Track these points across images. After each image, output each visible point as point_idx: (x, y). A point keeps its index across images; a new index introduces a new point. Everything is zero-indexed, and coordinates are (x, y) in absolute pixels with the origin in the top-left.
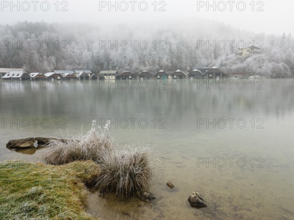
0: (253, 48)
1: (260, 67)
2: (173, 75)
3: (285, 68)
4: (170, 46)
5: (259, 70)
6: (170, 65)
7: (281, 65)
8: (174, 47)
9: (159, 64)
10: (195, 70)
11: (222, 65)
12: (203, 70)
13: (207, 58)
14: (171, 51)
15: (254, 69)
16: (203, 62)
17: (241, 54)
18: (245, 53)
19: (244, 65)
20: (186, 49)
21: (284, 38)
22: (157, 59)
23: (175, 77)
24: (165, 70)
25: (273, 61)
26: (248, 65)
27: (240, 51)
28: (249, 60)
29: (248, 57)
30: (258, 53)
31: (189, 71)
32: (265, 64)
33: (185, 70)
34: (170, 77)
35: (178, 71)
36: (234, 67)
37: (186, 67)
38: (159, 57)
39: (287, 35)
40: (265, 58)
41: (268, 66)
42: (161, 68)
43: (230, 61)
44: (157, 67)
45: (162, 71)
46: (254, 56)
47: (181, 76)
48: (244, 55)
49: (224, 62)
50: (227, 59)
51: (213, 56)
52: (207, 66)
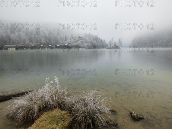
0: (80, 37)
1: (83, 45)
2: (48, 48)
3: (91, 45)
4: (45, 34)
5: (82, 46)
6: (46, 43)
7: (89, 44)
8: (47, 35)
9: (40, 42)
10: (58, 45)
11: (69, 43)
12: (61, 46)
13: (62, 41)
14: (46, 37)
15: (81, 45)
16: (61, 42)
17: (76, 39)
18: (77, 39)
19: (77, 44)
20: (52, 36)
21: (89, 34)
22: (39, 40)
23: (49, 48)
24: (43, 45)
25: (87, 42)
26: (79, 44)
27: (75, 38)
28: (79, 42)
29: (78, 40)
30: (82, 39)
31: (55, 46)
32: (84, 44)
33: (53, 45)
34: (46, 48)
35: (50, 45)
36: (74, 44)
37: (53, 44)
38: (40, 39)
39: (90, 33)
40: (84, 41)
41: (85, 44)
42: (41, 44)
43: (71, 42)
44: (39, 43)
45: (42, 45)
46: (80, 41)
47: (52, 48)
48: (77, 40)
49: (69, 42)
50: (70, 41)
51: (65, 40)
52: (63, 44)
